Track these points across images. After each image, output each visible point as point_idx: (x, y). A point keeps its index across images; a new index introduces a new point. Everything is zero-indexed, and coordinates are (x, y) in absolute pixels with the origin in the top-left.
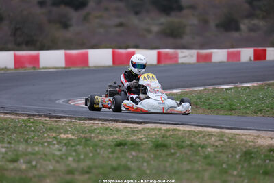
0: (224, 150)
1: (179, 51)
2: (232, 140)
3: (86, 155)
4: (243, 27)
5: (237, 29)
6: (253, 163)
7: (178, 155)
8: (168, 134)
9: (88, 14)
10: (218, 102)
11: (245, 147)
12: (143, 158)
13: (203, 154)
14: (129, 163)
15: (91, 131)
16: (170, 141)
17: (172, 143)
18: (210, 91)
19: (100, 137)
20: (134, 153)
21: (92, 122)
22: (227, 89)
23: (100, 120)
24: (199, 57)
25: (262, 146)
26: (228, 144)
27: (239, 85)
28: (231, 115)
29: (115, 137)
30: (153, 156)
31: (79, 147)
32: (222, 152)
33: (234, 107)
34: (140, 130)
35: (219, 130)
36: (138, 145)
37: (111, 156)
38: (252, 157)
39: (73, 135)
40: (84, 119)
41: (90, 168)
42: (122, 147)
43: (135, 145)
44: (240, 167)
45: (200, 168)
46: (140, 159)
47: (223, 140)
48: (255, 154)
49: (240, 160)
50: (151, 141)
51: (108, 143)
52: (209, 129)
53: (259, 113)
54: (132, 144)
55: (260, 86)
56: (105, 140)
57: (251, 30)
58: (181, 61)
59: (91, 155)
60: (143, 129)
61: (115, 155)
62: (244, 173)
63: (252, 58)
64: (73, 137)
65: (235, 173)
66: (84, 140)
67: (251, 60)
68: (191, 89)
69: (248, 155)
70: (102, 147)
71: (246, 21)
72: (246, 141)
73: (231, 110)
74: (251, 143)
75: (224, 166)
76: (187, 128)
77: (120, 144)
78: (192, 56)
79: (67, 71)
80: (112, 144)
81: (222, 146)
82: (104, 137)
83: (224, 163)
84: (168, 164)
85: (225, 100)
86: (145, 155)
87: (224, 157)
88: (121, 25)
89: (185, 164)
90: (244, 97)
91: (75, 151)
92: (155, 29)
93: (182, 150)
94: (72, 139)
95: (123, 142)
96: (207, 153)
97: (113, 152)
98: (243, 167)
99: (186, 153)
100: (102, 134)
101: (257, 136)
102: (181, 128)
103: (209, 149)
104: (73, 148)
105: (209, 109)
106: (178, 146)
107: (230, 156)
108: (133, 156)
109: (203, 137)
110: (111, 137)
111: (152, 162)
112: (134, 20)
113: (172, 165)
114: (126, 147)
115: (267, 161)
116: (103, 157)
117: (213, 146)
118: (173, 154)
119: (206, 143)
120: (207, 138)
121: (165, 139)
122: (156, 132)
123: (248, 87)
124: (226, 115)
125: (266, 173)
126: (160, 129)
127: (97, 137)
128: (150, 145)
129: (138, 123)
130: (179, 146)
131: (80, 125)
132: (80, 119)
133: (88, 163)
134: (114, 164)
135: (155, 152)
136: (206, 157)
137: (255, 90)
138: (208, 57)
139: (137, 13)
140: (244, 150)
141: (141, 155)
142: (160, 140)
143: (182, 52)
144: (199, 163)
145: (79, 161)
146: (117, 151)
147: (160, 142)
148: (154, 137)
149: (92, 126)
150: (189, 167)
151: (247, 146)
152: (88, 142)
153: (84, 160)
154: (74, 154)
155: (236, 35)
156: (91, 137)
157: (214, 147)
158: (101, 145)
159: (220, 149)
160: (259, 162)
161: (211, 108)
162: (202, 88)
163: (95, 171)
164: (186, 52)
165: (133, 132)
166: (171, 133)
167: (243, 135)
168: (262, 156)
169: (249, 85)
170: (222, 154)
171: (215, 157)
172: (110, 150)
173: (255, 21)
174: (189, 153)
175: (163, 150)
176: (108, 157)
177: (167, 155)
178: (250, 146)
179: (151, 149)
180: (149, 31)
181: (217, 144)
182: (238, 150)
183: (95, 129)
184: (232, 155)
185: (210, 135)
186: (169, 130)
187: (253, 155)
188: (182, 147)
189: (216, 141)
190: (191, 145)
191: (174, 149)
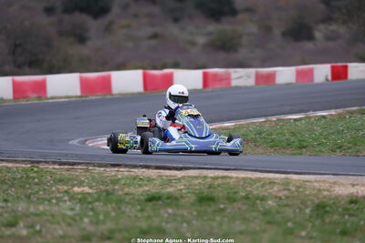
0: (290, 203)
1: (232, 70)
2: (301, 190)
3: (107, 214)
4: (318, 35)
5: (310, 38)
6: (327, 220)
7: (229, 211)
8: (216, 183)
9: (111, 23)
10: (284, 138)
11: (318, 198)
12: (182, 216)
13: (261, 209)
14: (164, 224)
15: (115, 182)
16: (219, 193)
17: (221, 194)
18: (273, 123)
19: (126, 190)
20: (170, 211)
21: (116, 169)
22: (295, 120)
23: (126, 166)
24: (259, 78)
25: (340, 196)
26: (296, 194)
27: (311, 114)
28: (301, 154)
29: (146, 188)
30: (195, 213)
31: (97, 204)
32: (287, 205)
33: (305, 144)
34: (179, 179)
35: (283, 176)
36: (176, 199)
37: (139, 215)
38: (326, 212)
39: (91, 187)
40: (106, 166)
41: (112, 231)
42: (154, 202)
43: (173, 200)
44: (310, 225)
45: (258, 228)
46: (179, 219)
47: (289, 190)
48: (331, 207)
49: (311, 216)
50: (194, 193)
51: (136, 197)
52: (271, 175)
53: (338, 151)
54: (168, 198)
55: (339, 114)
56: (132, 194)
57: (328, 38)
58: (234, 83)
59: (113, 214)
60: (183, 177)
61: (145, 214)
62: (315, 234)
63: (330, 78)
64: (90, 191)
65: (303, 233)
66: (104, 194)
67: (327, 80)
68: (248, 121)
69: (322, 208)
70: (128, 203)
71: (322, 27)
72: (319, 190)
73: (301, 147)
74: (325, 193)
75: (290, 224)
76: (242, 175)
77: (152, 199)
78: (249, 77)
79: (84, 101)
80: (142, 197)
81: (287, 197)
82: (132, 190)
83: (289, 221)
84: (215, 224)
85: (294, 134)
86: (185, 213)
87: (289, 212)
88: (155, 36)
89: (238, 223)
90: (318, 130)
91: (92, 209)
92: (201, 40)
93: (235, 204)
94: (89, 193)
95: (157, 195)
96: (267, 207)
97: (142, 210)
98: (314, 226)
99: (239, 209)
100: (129, 185)
101: (335, 183)
102: (233, 174)
103: (270, 202)
104: (90, 206)
105: (272, 147)
106: (228, 199)
107: (297, 211)
108: (169, 214)
109: (263, 186)
110: (141, 189)
111: (194, 222)
112: (173, 30)
113: (221, 224)
114: (160, 202)
115: (347, 217)
116: (129, 217)
117: (276, 197)
118: (223, 210)
119: (266, 194)
120: (268, 187)
121: (212, 190)
122: (200, 180)
123: (324, 117)
124: (294, 154)
125: (344, 233)
126: (205, 177)
127: (122, 190)
128: (192, 198)
129: (177, 169)
130: (231, 199)
131: (99, 173)
132: (100, 166)
133: (110, 225)
134: (144, 225)
135: (199, 208)
136: (266, 213)
137: (333, 120)
138: (271, 77)
139: (176, 20)
140: (317, 201)
141: (180, 212)
142: (206, 192)
143: (235, 72)
144: (257, 221)
145: (97, 223)
146: (148, 208)
147: (206, 194)
148: (197, 187)
149: (115, 175)
150: (242, 228)
151: (321, 196)
152: (111, 197)
153: (104, 222)
154: (91, 213)
155: (308, 45)
156: (114, 190)
157: (277, 200)
158: (127, 200)
159: (285, 202)
160: (336, 217)
161: (275, 145)
162: (262, 120)
163: (118, 236)
164: (241, 71)
165: (169, 181)
166: (220, 181)
167: (316, 181)
168: (340, 210)
169: (324, 113)
170: (287, 209)
171: (278, 212)
172: (139, 207)
173: (334, 27)
174: (244, 208)
175: (209, 205)
176: (136, 216)
177: (215, 211)
178: (324, 197)
179: (193, 204)
180: (193, 44)
181: (280, 195)
182: (309, 203)
183: (119, 179)
184: (301, 210)
185: (272, 183)
186: (217, 178)
187: (328, 209)
188: (235, 201)
189: (279, 191)
190: (247, 198)
191: (223, 203)
